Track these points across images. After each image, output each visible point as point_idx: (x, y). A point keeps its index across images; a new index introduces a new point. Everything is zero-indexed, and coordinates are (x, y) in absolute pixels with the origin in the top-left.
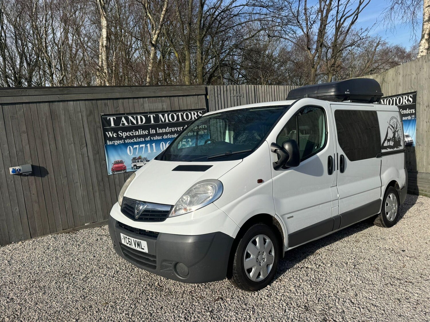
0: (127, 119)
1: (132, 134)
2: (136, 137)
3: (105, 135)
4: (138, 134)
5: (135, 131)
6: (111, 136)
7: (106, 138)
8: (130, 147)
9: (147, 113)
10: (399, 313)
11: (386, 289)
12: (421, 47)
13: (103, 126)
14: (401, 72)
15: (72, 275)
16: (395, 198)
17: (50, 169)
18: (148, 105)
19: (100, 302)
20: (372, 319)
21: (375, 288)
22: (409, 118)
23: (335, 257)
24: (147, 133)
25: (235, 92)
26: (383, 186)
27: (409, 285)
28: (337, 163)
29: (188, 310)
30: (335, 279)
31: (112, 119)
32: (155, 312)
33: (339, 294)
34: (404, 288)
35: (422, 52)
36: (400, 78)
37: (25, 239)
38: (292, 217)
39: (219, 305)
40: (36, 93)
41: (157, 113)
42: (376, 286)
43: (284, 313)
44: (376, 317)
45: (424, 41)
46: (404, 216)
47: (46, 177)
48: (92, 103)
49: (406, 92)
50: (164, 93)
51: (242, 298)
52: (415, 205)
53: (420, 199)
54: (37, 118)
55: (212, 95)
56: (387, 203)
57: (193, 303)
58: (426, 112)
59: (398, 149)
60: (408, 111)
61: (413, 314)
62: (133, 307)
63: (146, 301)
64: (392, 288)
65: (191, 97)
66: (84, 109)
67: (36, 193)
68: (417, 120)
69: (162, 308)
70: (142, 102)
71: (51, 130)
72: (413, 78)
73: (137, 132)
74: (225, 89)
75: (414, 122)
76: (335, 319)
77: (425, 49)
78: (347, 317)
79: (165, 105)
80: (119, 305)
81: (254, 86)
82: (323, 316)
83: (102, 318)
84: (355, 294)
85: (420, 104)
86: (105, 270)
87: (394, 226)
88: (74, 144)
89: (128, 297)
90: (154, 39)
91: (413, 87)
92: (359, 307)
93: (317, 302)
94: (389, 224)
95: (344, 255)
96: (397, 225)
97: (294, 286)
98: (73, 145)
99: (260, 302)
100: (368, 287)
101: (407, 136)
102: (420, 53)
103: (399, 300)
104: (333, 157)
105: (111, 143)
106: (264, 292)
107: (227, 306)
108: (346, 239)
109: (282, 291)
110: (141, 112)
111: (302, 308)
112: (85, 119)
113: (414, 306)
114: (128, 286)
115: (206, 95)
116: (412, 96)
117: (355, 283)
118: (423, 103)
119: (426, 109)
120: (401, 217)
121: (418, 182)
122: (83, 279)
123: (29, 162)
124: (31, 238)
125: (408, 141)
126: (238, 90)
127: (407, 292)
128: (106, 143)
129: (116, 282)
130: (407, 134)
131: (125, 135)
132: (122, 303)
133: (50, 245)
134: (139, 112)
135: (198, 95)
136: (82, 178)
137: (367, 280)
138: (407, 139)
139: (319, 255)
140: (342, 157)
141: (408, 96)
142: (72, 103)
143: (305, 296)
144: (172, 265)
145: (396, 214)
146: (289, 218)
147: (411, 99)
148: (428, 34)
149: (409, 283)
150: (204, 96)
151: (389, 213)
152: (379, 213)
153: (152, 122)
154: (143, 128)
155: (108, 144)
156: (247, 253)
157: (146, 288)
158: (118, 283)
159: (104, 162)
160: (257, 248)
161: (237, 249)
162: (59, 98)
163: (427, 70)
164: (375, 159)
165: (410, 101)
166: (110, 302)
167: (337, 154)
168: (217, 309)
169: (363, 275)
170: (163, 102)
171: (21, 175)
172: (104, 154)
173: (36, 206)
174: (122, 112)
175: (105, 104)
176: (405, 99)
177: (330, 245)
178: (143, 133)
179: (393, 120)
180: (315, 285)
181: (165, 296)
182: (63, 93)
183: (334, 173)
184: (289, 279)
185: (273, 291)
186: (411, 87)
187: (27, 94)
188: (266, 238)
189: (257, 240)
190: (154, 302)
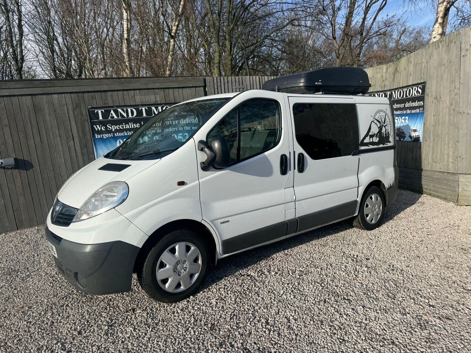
0: (116, 112)
1: (122, 127)
2: (126, 130)
3: (93, 129)
4: (128, 127)
5: (125, 125)
6: (100, 129)
7: (94, 131)
8: (120, 141)
9: (138, 105)
10: (312, 339)
11: (316, 308)
12: (434, 33)
13: (91, 120)
14: (413, 61)
15: (18, 273)
16: (379, 198)
17: (35, 163)
18: (139, 98)
19: (18, 305)
20: (276, 346)
21: (304, 305)
22: (418, 111)
23: (286, 264)
24: (139, 126)
25: (237, 84)
26: (360, 186)
27: (344, 304)
28: (293, 162)
29: (90, 321)
30: (267, 292)
31: (100, 112)
32: (59, 321)
33: (260, 311)
34: (337, 307)
35: (435, 38)
36: (411, 68)
37: (11, 231)
38: (228, 221)
39: (125, 318)
40: (18, 86)
41: (149, 105)
42: (307, 303)
43: (184, 332)
44: (282, 343)
45: (437, 25)
46: (395, 218)
47: (31, 170)
48: (78, 96)
49: (416, 83)
50: (157, 85)
51: (155, 311)
52: (414, 205)
53: (424, 198)
54: (19, 111)
55: (211, 87)
56: (367, 204)
57: (103, 313)
58: (433, 104)
59: (385, 145)
60: (416, 104)
61: (326, 342)
62: (43, 313)
63: (59, 308)
64: (323, 307)
65: (188, 89)
66: (69, 102)
67: (21, 187)
68: (425, 114)
69: (68, 317)
70: (133, 95)
71: (34, 124)
72: (423, 67)
73: (128, 125)
74: (226, 81)
75: (422, 116)
76: (233, 343)
77: (439, 34)
78: (249, 341)
79: (159, 97)
80: (31, 310)
81: (259, 78)
82: (223, 339)
83: (5, 324)
84: (277, 312)
85: (428, 96)
86: (52, 269)
87: (377, 228)
88: (60, 137)
89: (47, 302)
90: (174, 31)
91: (422, 76)
92: (270, 331)
93: (228, 320)
94: (369, 227)
95: (299, 261)
96: (381, 228)
97: (218, 298)
98: (58, 138)
99: (170, 316)
100: (297, 303)
101: (415, 131)
102: (433, 39)
103: (322, 322)
104: (288, 156)
105: (99, 136)
106: (183, 304)
107: (133, 319)
108: (314, 242)
109: (202, 304)
110: (132, 104)
111: (208, 327)
112: (71, 112)
113: (335, 331)
114: (58, 288)
115: (205, 87)
116: (421, 87)
117: (285, 298)
118: (431, 95)
119: (434, 102)
120: (391, 219)
121: (422, 180)
122: (23, 278)
123: (12, 155)
124: (18, 230)
125: (416, 136)
126: (241, 82)
127: (335, 313)
128: (94, 136)
129: (50, 283)
130: (414, 128)
131: (114, 128)
132: (36, 309)
133: (28, 237)
134: (129, 104)
135: (196, 87)
136: (70, 171)
137: (303, 294)
138: (414, 134)
139: (273, 260)
140: (301, 156)
141: (418, 87)
142: (56, 96)
143: (221, 312)
144: (72, 274)
145: (379, 216)
146: (221, 223)
147: (420, 90)
148: (442, 17)
149: (346, 301)
150: (202, 88)
151: (369, 215)
152: (355, 215)
153: (144, 115)
154: (134, 121)
155: (96, 137)
156: (162, 262)
157: (72, 291)
158: (52, 285)
159: (92, 156)
160: (175, 257)
161: (147, 259)
162: (41, 90)
163: (436, 58)
164: (350, 157)
165: (419, 93)
166: (26, 307)
167: (294, 152)
168: (120, 322)
169: (302, 288)
170: (156, 95)
171: (4, 168)
172: (92, 148)
173: (22, 199)
174: (111, 104)
175: (92, 97)
176: (415, 90)
177: (293, 248)
178: (134, 126)
179: (380, 114)
180: (241, 297)
181: (83, 302)
182: (46, 86)
183: (290, 173)
184: (218, 289)
185: (191, 304)
186: (421, 77)
187: (8, 87)
188: (190, 244)
189: (177, 248)
190: (66, 309)
